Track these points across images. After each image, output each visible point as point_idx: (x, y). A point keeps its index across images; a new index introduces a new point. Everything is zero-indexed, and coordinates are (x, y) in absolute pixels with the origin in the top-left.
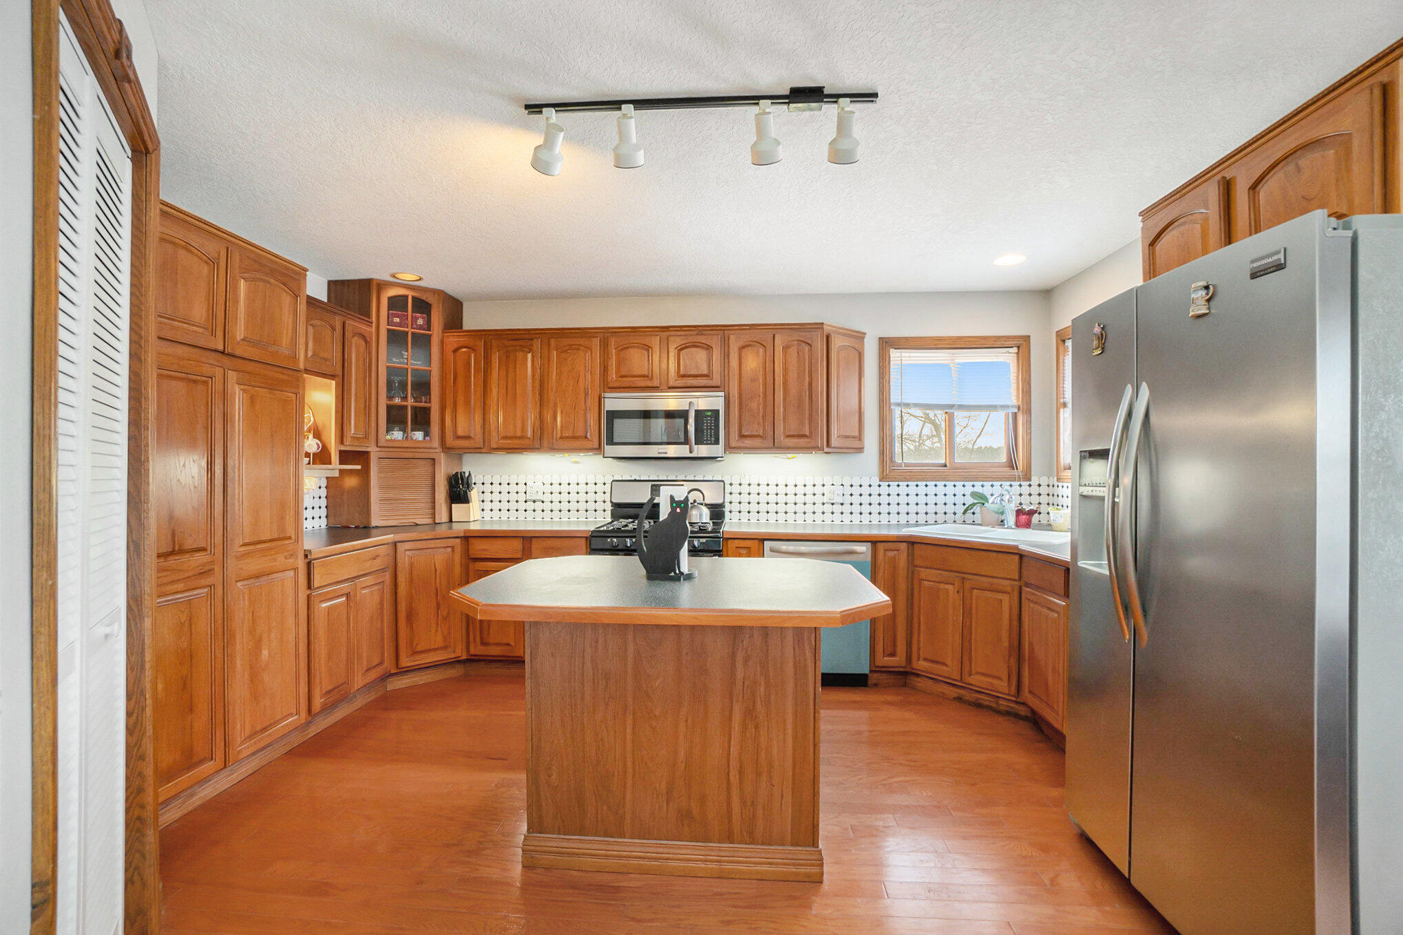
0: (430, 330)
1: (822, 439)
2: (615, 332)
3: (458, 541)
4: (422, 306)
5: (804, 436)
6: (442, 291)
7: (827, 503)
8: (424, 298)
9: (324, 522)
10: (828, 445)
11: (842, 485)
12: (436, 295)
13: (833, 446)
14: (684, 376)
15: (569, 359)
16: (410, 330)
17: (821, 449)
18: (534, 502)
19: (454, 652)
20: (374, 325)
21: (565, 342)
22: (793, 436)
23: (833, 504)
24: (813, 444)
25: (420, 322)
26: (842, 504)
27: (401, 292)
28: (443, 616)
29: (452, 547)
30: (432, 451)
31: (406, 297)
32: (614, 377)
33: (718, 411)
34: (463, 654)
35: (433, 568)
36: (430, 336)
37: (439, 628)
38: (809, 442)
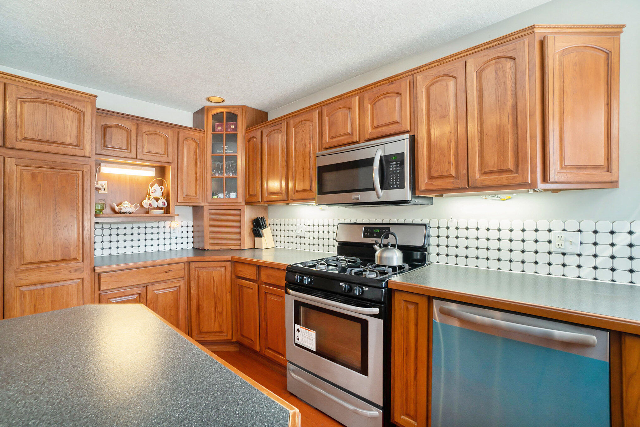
0: (237, 131)
1: (534, 172)
2: (327, 104)
3: (229, 263)
4: (232, 117)
5: (508, 171)
6: (245, 106)
7: (557, 253)
8: (232, 112)
9: (191, 246)
10: (545, 179)
11: (580, 231)
12: (240, 109)
13: (552, 180)
14: (377, 127)
15: (301, 132)
16: (225, 132)
17: (532, 185)
18: (300, 237)
19: (227, 336)
20: (205, 132)
21: (298, 119)
22: (491, 172)
23: (564, 254)
24: (519, 180)
25: (233, 127)
26: (579, 255)
27: (220, 110)
28: (219, 312)
29: (225, 267)
30: (238, 204)
31: (223, 112)
32: (327, 140)
33: (403, 154)
34: (234, 338)
35: (212, 280)
36: (236, 135)
37: (217, 320)
38: (514, 177)
